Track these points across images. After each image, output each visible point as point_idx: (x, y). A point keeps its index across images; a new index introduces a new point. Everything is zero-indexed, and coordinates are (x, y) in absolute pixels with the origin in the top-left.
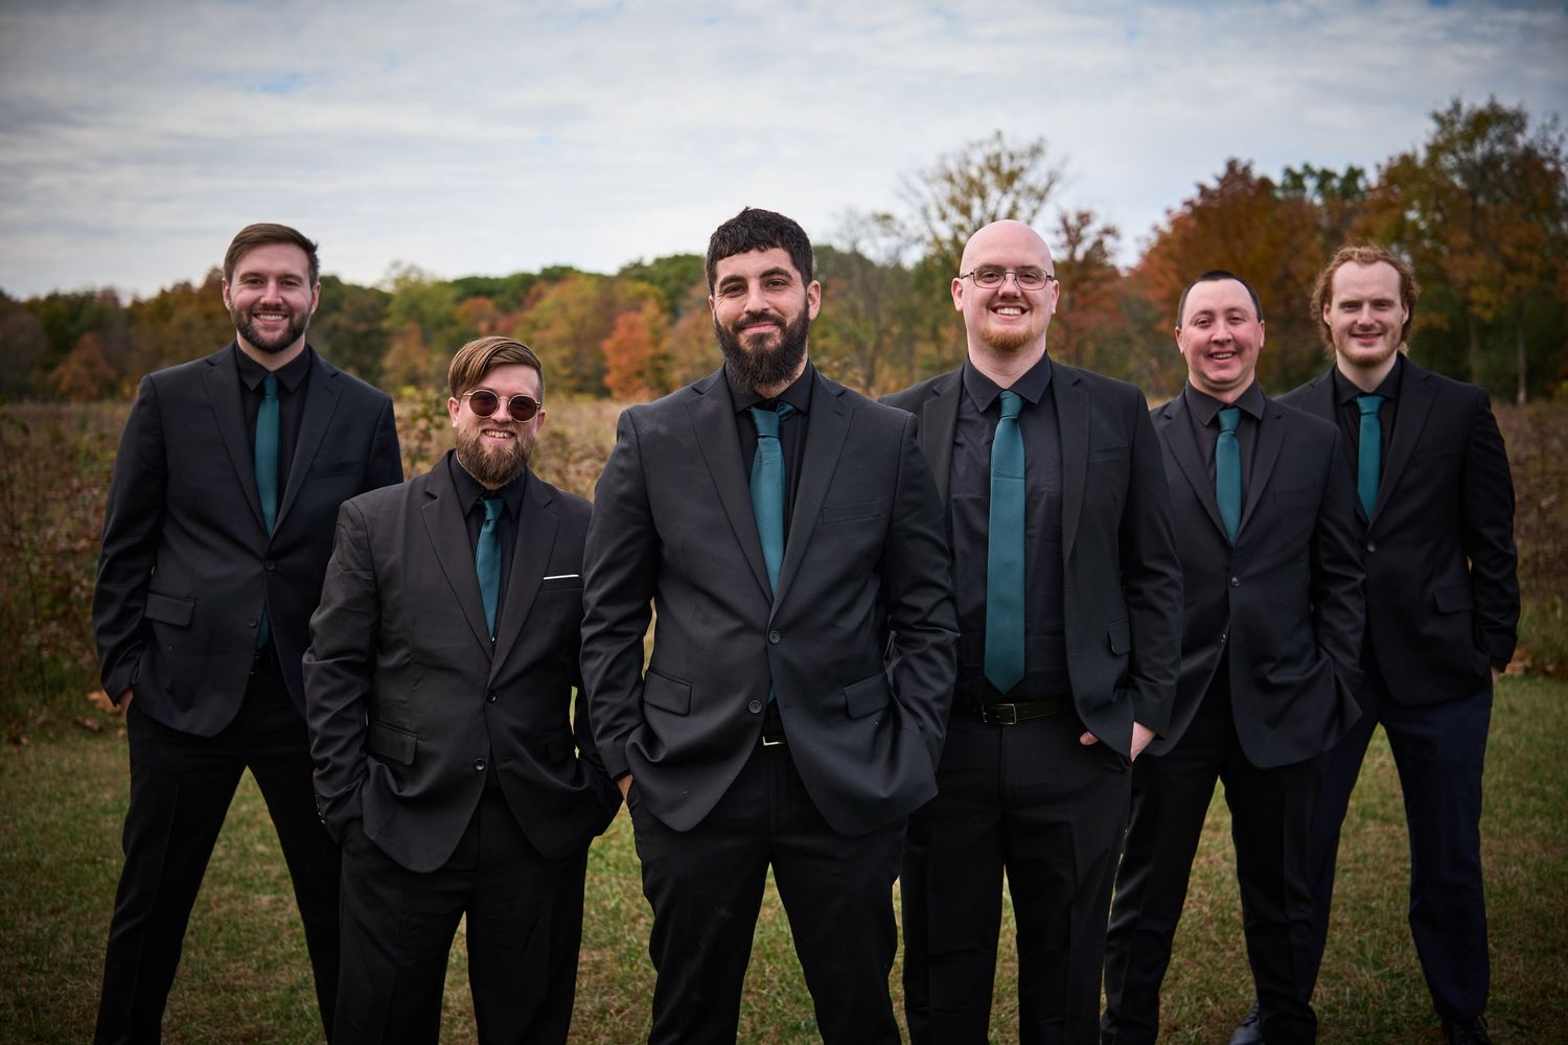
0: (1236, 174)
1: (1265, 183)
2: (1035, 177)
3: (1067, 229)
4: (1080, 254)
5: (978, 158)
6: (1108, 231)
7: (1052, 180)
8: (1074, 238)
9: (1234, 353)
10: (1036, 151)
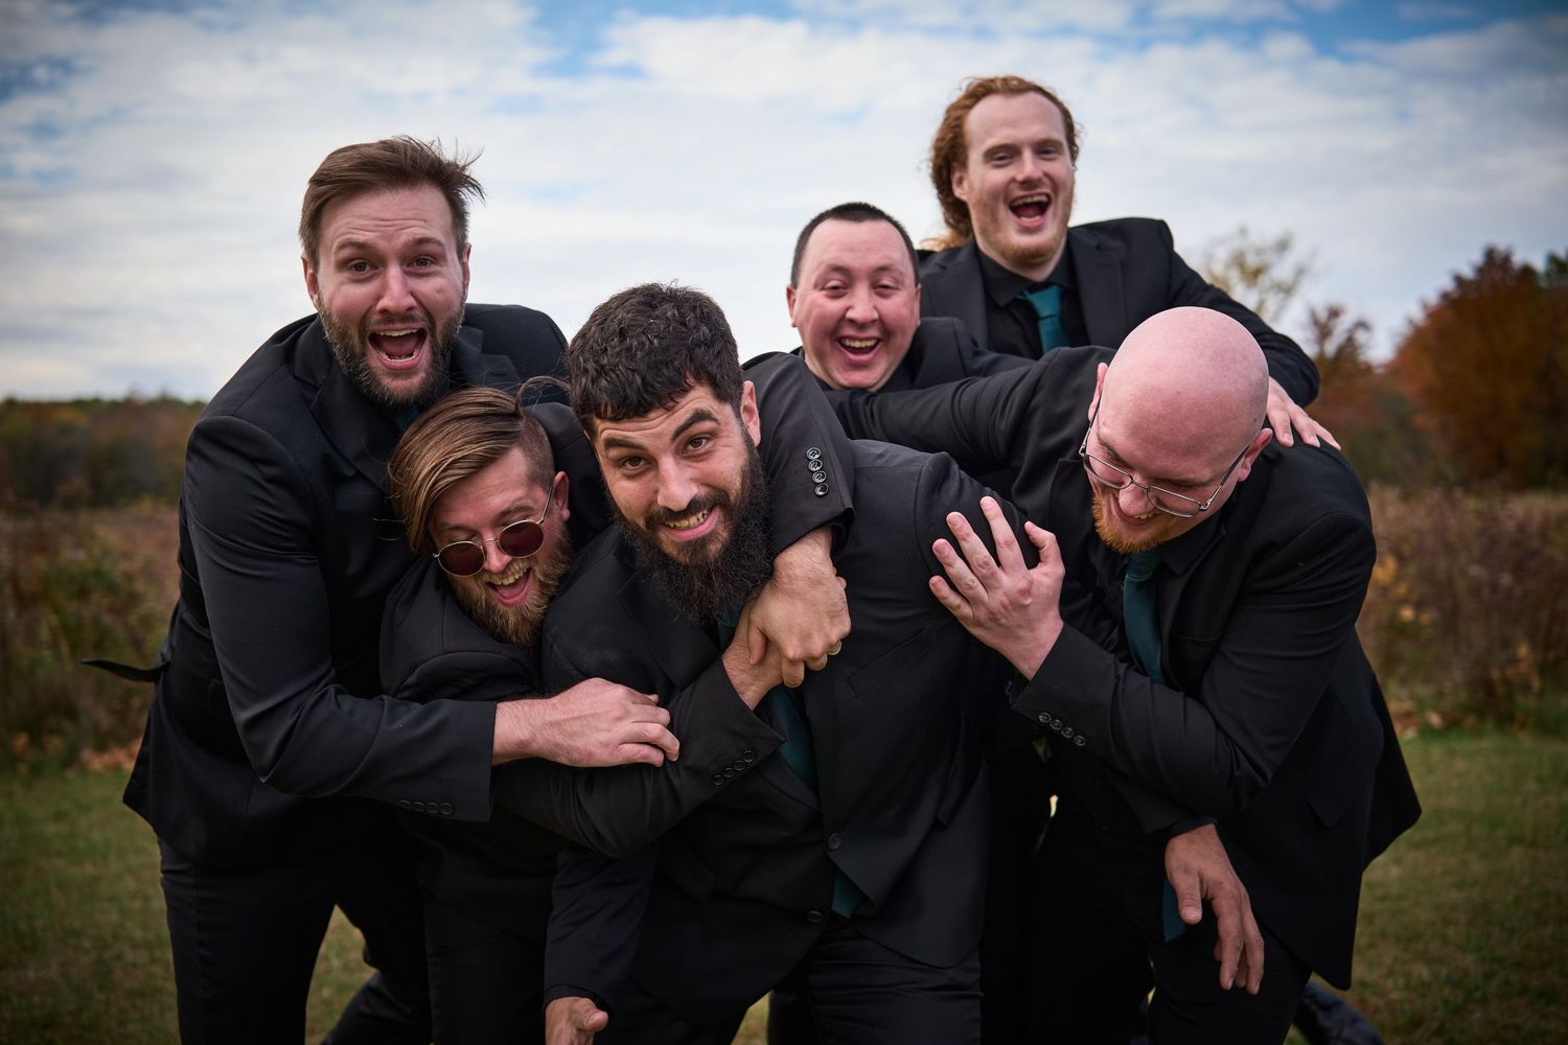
0: (1495, 262)
1: (1527, 272)
2: (1282, 271)
3: (1316, 322)
4: (1331, 347)
5: (1222, 254)
6: (1362, 325)
7: (1300, 272)
8: (1323, 331)
9: (878, 340)
10: (1283, 246)
